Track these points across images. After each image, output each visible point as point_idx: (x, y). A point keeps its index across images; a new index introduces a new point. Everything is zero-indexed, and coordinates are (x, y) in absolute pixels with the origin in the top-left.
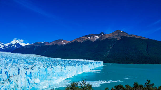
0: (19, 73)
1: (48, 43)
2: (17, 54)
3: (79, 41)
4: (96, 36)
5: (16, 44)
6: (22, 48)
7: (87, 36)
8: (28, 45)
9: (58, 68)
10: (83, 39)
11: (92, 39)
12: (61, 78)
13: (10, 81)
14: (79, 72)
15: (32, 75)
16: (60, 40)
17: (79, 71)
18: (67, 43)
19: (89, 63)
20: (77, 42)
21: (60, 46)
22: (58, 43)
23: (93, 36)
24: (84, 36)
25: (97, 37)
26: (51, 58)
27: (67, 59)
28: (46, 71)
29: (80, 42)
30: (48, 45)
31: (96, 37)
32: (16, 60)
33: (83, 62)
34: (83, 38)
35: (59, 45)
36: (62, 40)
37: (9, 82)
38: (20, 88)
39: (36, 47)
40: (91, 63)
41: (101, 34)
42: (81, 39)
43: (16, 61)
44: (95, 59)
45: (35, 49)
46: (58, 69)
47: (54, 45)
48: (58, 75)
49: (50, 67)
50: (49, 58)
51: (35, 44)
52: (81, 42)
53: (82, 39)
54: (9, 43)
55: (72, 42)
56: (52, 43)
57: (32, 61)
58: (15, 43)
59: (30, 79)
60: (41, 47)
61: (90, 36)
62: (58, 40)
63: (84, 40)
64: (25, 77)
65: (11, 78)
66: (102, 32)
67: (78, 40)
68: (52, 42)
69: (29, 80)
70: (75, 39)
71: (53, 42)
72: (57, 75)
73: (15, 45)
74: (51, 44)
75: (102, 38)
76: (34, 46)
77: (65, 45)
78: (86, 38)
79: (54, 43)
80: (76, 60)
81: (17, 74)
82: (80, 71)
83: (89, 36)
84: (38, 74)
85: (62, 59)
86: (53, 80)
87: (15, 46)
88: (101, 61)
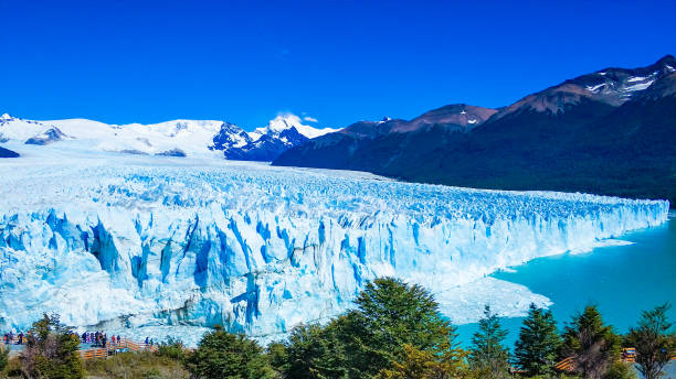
0: (322, 239)
1: (403, 122)
2: (291, 169)
3: (540, 108)
4: (633, 80)
5: (285, 133)
6: (307, 148)
7: (583, 81)
8: (328, 134)
9: (461, 227)
10: (561, 95)
11: (607, 92)
12: (473, 267)
13: (298, 266)
14: (549, 246)
15: (367, 247)
16: (450, 107)
17: (552, 244)
18: (486, 118)
19: (596, 208)
20: (535, 109)
21: (454, 132)
22: (442, 121)
23: (615, 79)
24: (568, 82)
25: (640, 84)
26: (419, 186)
27: (489, 191)
28: (416, 235)
29: (548, 110)
30: (402, 129)
31: (634, 83)
32: (296, 191)
33: (567, 205)
34: (564, 89)
35: (449, 131)
36: (463, 105)
37: (294, 269)
38: (327, 293)
39: (356, 142)
40: (609, 209)
41: (659, 66)
42: (550, 99)
43: (296, 196)
44: (625, 191)
45: (352, 149)
46: (458, 230)
47: (428, 129)
48: (462, 254)
49: (430, 220)
50: (410, 184)
51: (355, 127)
52: (555, 111)
53: (556, 99)
54: (264, 131)
55: (508, 115)
56: (419, 121)
57: (351, 197)
58: (284, 127)
59: (358, 264)
60: (375, 139)
61: (601, 80)
62: (443, 108)
63: (567, 100)
64: (345, 254)
65: (298, 255)
66: (669, 56)
67: (535, 100)
68: (418, 119)
69: (355, 267)
70: (524, 99)
71: (423, 116)
72: (456, 255)
73: (282, 135)
74: (413, 128)
75: (665, 88)
76: (347, 137)
77: (475, 129)
78: (576, 90)
79: (426, 121)
80: (531, 194)
81: (317, 242)
82: (555, 242)
83: (594, 79)
84: (388, 244)
85: (463, 189)
86: (443, 273)
87: (284, 140)
88: (659, 202)
